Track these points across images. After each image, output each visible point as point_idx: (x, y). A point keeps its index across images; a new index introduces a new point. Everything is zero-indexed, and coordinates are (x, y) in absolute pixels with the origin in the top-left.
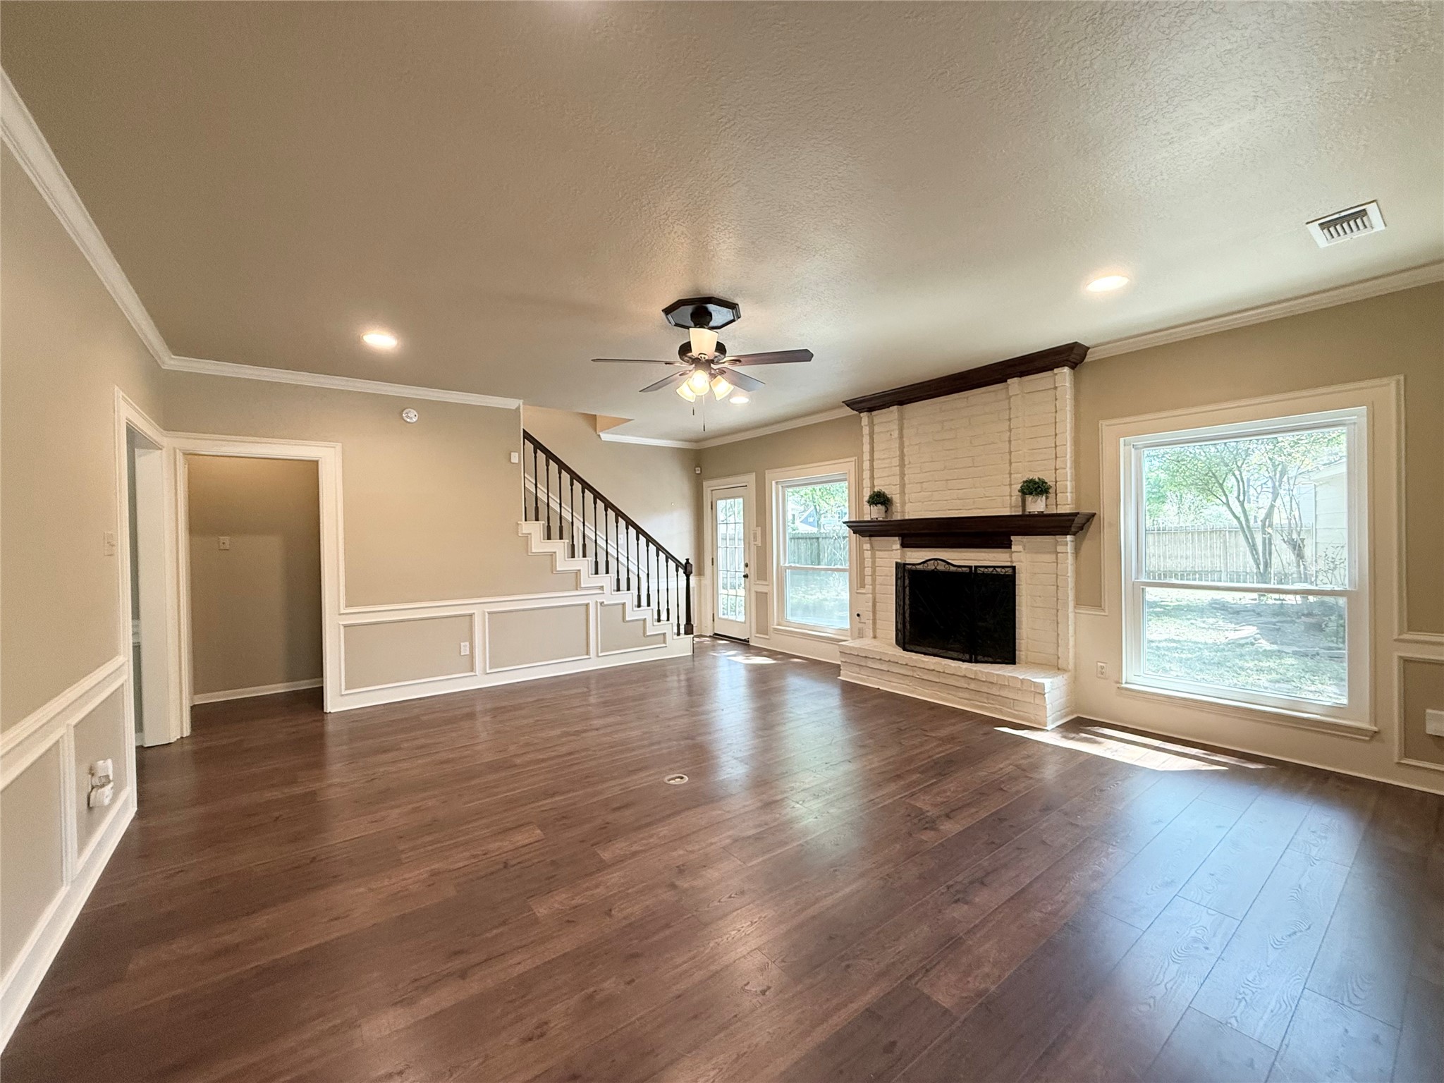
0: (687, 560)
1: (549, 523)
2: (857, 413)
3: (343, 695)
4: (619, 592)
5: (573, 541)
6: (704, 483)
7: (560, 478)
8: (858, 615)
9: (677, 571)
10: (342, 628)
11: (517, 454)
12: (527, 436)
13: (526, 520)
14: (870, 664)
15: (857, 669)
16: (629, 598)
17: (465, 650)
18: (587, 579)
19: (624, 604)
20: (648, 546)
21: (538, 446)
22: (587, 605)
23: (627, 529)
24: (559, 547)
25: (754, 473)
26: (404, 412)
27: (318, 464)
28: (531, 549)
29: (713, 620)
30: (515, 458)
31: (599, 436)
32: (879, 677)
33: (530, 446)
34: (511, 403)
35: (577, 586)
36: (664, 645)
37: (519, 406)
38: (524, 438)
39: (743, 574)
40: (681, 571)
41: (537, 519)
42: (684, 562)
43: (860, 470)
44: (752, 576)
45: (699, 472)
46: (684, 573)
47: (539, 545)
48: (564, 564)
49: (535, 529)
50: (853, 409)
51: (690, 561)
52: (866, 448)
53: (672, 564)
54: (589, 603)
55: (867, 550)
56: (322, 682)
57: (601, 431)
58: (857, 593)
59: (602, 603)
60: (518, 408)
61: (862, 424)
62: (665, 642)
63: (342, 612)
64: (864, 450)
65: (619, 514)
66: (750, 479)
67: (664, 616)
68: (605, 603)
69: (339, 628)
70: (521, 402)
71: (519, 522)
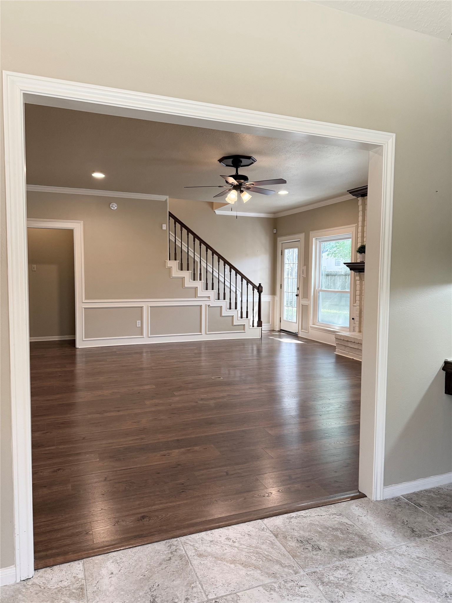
0: (260, 284)
1: (181, 262)
2: (356, 197)
3: (84, 341)
4: (219, 300)
5: (194, 272)
6: (278, 238)
7: (188, 237)
8: (353, 319)
9: (253, 290)
10: (83, 309)
11: (165, 225)
12: (171, 215)
13: (170, 260)
14: (350, 345)
15: (343, 348)
16: (224, 304)
17: (139, 325)
18: (201, 292)
19: (221, 307)
20: (236, 275)
21: (176, 220)
22: (201, 306)
23: (225, 266)
24: (187, 275)
25: (304, 233)
26: (111, 204)
27: (73, 231)
28: (172, 275)
29: (280, 322)
30: (164, 227)
31: (215, 212)
32: (354, 352)
33: (172, 221)
34: (163, 198)
35: (196, 296)
36: (244, 331)
37: (167, 199)
38: (169, 216)
39: (296, 294)
40: (256, 290)
41: (175, 260)
42: (258, 285)
43: (357, 232)
44: (300, 295)
45: (275, 232)
46: (258, 292)
47: (176, 273)
48: (189, 283)
49: (174, 265)
50: (353, 195)
51: (261, 285)
52: (360, 218)
53: (250, 286)
54: (202, 305)
55: (358, 280)
56: (75, 337)
57: (216, 209)
58: (354, 306)
59: (209, 306)
60: (166, 200)
61: (359, 204)
62: (244, 329)
63: (83, 302)
64: (359, 220)
65: (220, 257)
66: (302, 236)
67: (244, 315)
68: (211, 306)
69: (82, 309)
70: (168, 197)
71: (166, 261)
